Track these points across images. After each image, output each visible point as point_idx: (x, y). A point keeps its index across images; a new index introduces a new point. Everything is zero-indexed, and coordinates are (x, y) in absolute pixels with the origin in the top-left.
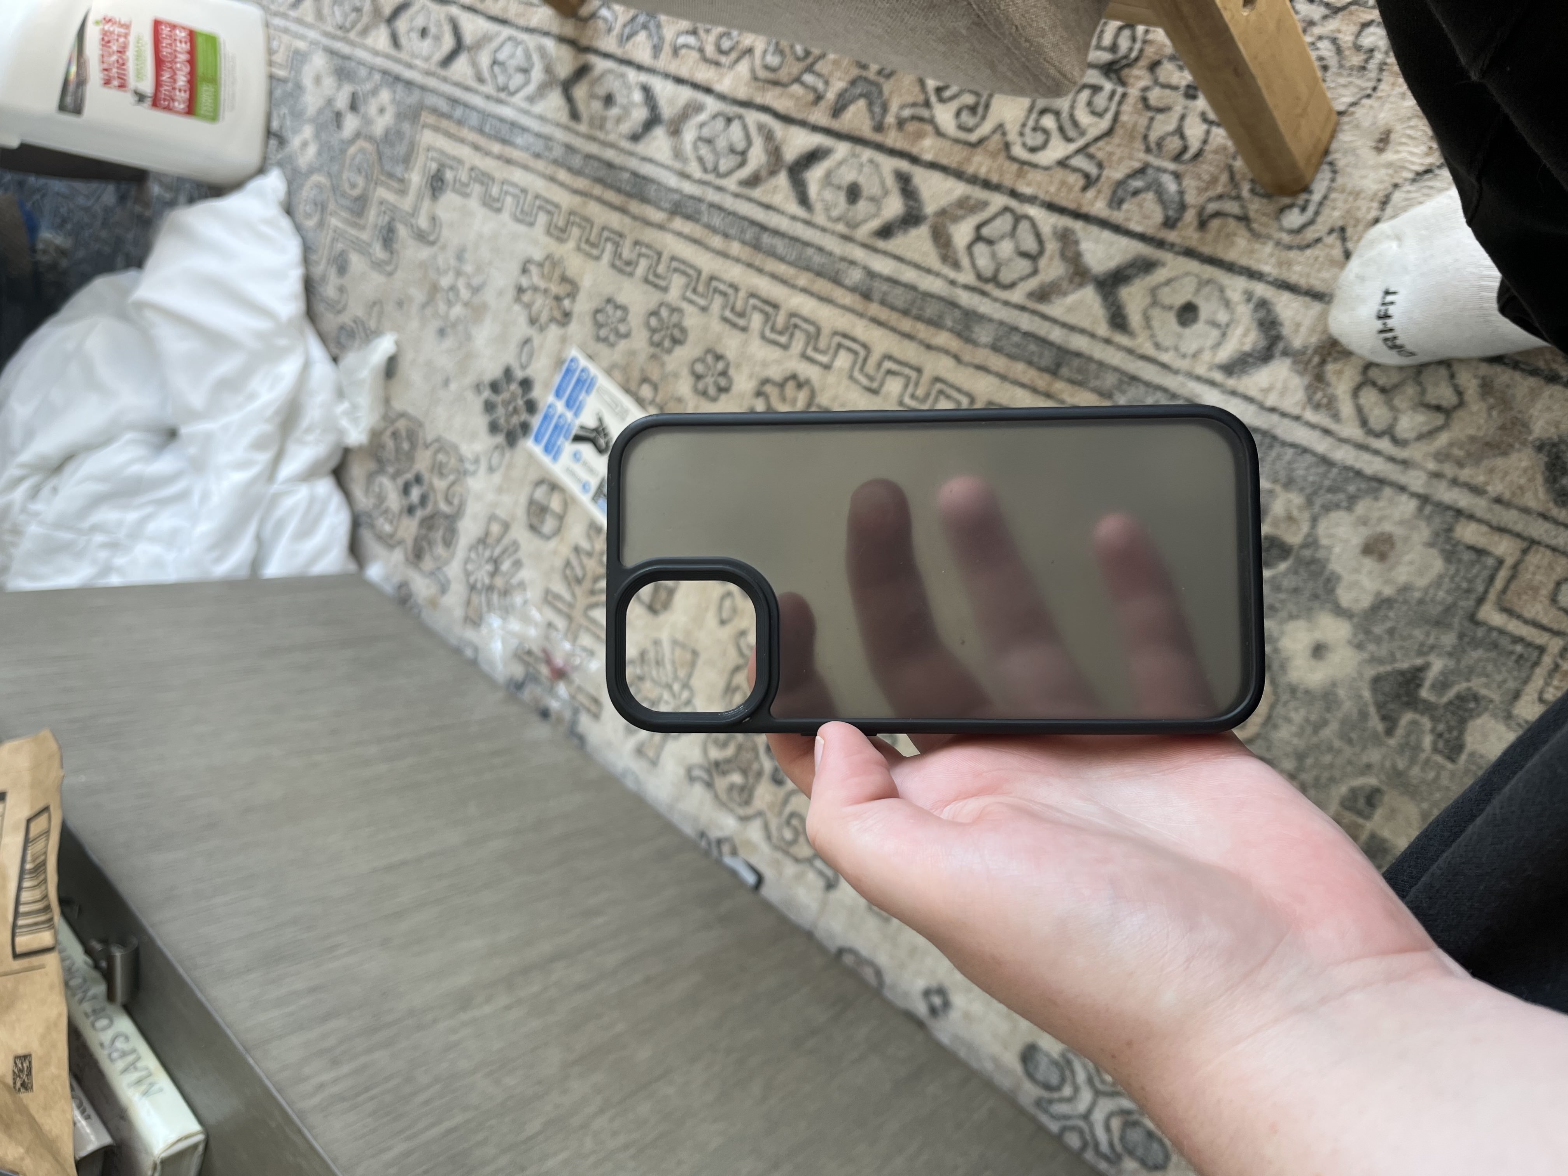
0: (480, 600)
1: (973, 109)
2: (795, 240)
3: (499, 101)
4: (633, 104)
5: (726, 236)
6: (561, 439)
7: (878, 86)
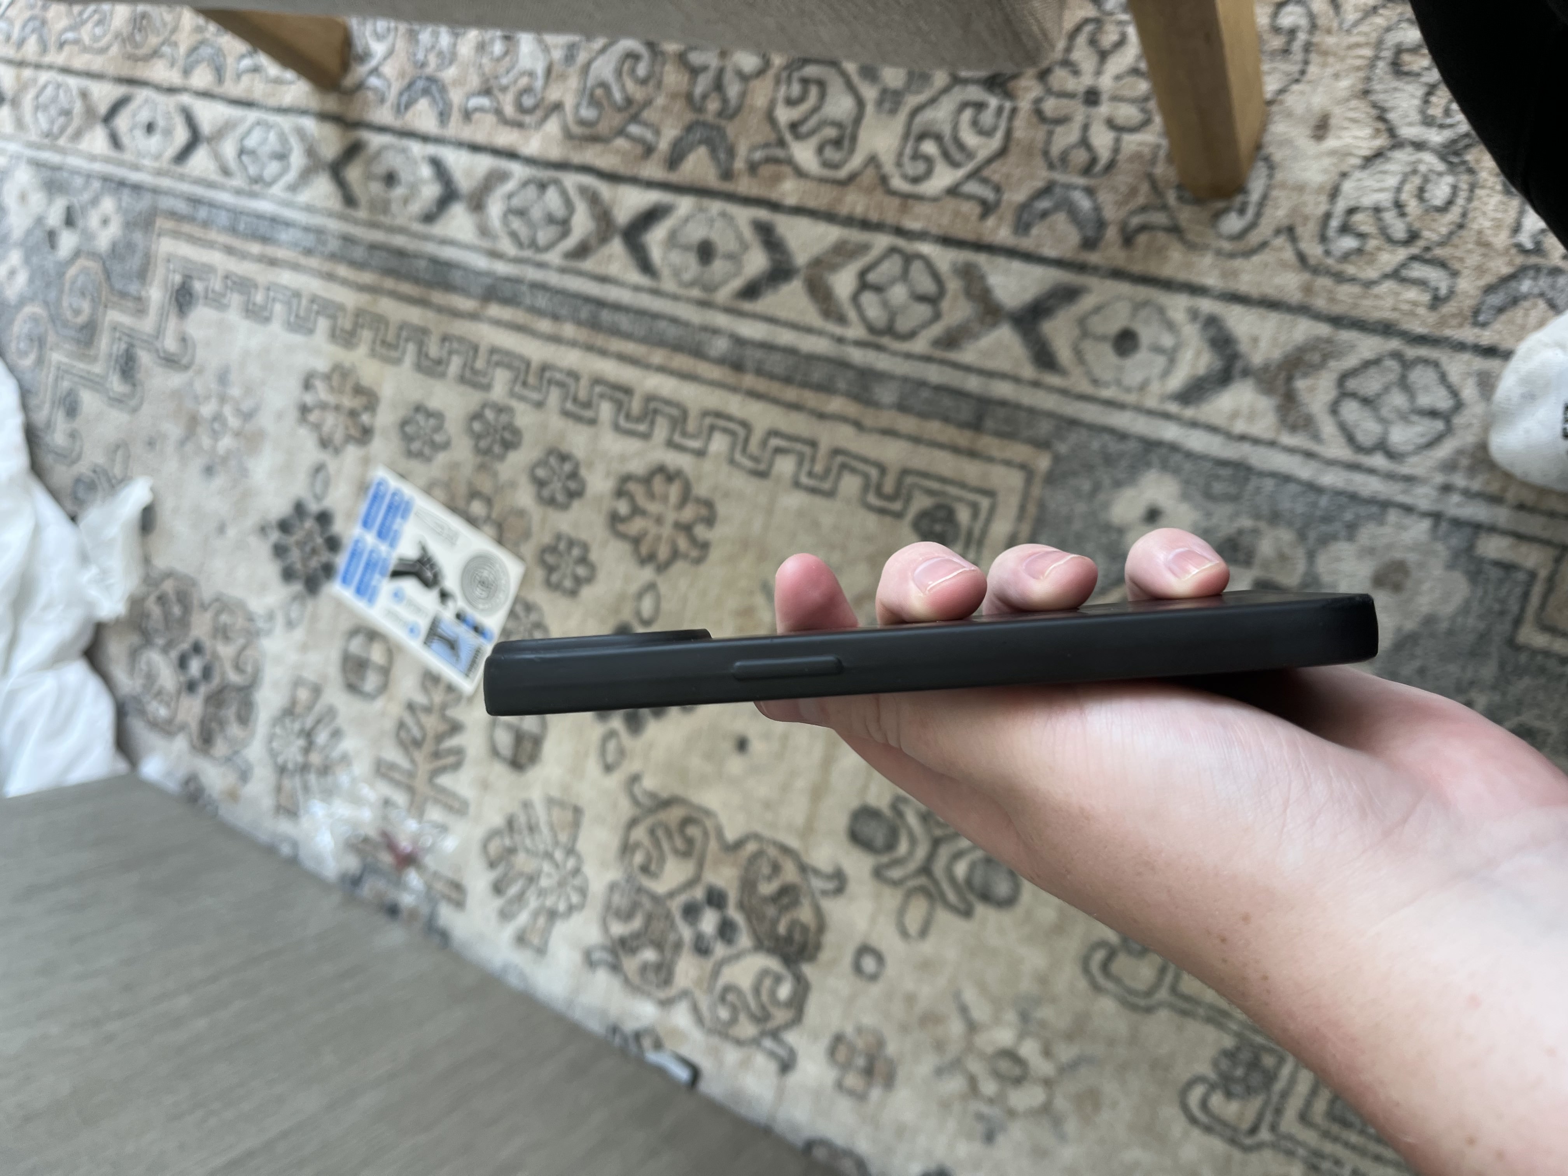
0: (292, 783)
1: (837, 143)
2: (641, 313)
3: (253, 195)
4: (423, 181)
5: (556, 317)
6: (377, 576)
7: (720, 130)
